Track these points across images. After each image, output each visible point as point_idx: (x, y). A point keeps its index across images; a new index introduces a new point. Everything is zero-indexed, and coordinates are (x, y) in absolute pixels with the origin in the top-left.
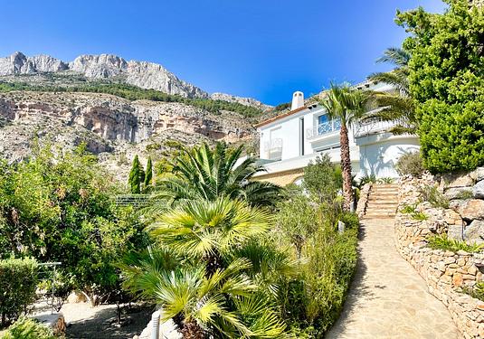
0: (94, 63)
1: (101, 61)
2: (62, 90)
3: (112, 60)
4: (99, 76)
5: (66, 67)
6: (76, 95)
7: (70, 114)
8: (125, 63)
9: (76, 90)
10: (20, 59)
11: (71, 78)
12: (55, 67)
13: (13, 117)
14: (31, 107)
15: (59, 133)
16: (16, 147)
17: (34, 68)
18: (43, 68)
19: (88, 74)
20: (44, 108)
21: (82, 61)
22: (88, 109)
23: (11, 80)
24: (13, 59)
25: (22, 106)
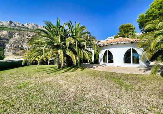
0: (30, 25)
1: (32, 25)
2: (24, 31)
3: (35, 25)
4: (32, 28)
5: (24, 25)
6: (28, 32)
7: (27, 36)
8: (38, 26)
9: (28, 31)
10: (11, 22)
11: (25, 28)
12: (21, 25)
13: (13, 36)
14: (17, 34)
15: (25, 40)
16: (15, 43)
17: (15, 25)
18: (17, 25)
19: (29, 27)
20: (21, 35)
21: (28, 24)
22: (32, 36)
23: (9, 27)
24: (9, 22)
25: (15, 34)
